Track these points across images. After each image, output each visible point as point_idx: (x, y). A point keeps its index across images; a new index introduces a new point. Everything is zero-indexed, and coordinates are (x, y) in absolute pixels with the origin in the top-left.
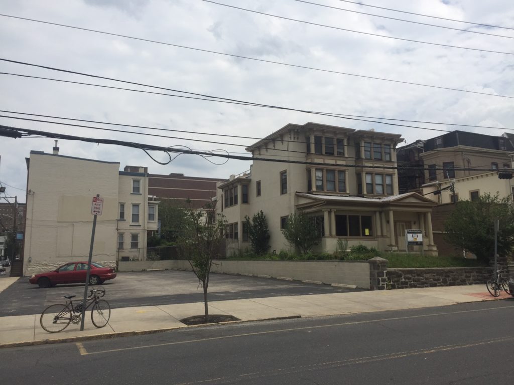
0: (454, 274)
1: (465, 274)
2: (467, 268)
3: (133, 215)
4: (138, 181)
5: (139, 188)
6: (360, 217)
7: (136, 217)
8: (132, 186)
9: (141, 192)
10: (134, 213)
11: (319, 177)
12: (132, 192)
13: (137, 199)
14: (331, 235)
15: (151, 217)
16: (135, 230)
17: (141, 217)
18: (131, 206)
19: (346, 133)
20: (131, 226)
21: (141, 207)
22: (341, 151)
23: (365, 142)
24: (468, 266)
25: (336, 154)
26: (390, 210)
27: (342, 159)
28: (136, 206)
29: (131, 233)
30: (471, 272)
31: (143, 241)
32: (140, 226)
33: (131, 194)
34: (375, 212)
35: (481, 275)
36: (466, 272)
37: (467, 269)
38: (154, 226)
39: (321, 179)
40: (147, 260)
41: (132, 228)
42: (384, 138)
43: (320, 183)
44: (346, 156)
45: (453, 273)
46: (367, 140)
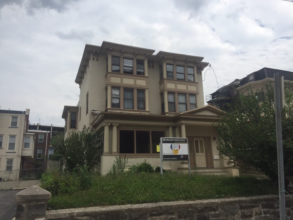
0: (217, 213)
1: (240, 212)
2: (244, 198)
3: (10, 144)
4: (17, 118)
5: (17, 122)
6: (151, 133)
7: (12, 146)
8: (11, 121)
9: (18, 126)
10: (10, 143)
11: (116, 95)
12: (10, 126)
13: (14, 132)
14: (110, 153)
15: (26, 145)
16: (10, 156)
17: (16, 146)
18: (9, 137)
19: (146, 54)
20: (7, 152)
21: (17, 138)
22: (142, 71)
23: (167, 64)
24: (246, 196)
25: (135, 73)
26: (182, 124)
27: (142, 78)
28: (13, 136)
29: (6, 158)
30: (253, 207)
31: (16, 165)
32: (15, 152)
33: (9, 127)
34: (168, 127)
35: (271, 210)
36: (242, 208)
37: (245, 202)
38: (29, 152)
39: (119, 97)
40: (19, 180)
41: (8, 154)
42: (187, 60)
43: (116, 101)
44: (146, 75)
45: (215, 210)
46: (169, 61)
